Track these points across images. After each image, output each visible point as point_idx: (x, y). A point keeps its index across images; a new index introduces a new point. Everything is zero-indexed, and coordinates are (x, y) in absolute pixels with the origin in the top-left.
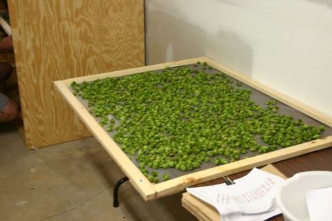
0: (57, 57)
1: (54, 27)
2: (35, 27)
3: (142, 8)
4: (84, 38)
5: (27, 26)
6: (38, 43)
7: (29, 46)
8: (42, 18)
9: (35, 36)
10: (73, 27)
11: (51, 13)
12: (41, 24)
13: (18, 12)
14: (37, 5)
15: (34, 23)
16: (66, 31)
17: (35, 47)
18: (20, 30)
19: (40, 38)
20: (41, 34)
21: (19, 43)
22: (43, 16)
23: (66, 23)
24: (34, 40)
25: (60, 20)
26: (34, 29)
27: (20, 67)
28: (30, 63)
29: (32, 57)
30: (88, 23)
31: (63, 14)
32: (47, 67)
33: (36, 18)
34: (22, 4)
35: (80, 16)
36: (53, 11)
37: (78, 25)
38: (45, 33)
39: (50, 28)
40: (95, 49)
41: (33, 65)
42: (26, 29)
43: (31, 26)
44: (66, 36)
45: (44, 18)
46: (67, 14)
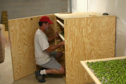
0: (80, 51)
1: (80, 40)
2: (73, 40)
3: (115, 33)
4: (91, 44)
5: (70, 39)
6: (74, 45)
7: (70, 46)
9: (73, 43)
10: (87, 40)
11: (80, 34)
12: (75, 38)
13: (68, 34)
14: (75, 31)
15: (73, 38)
16: (84, 41)
17: (72, 46)
18: (68, 40)
20: (75, 42)
21: (67, 45)
22: (76, 35)
23: (85, 38)
24: (72, 44)
25: (82, 37)
27: (66, 54)
28: (70, 53)
29: (71, 50)
30: (93, 39)
31: (84, 35)
32: (76, 54)
33: (74, 36)
35: (90, 36)
37: (89, 39)
38: (77, 42)
39: (79, 40)
40: (95, 49)
41: (71, 53)
42: (70, 40)
44: (84, 43)
45: (77, 36)
46: (85, 34)
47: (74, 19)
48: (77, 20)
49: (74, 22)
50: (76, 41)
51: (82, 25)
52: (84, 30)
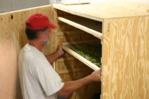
0: (133, 88)
1: (133, 64)
2: (120, 64)
5: (114, 63)
6: (120, 77)
8: (126, 56)
9: (119, 71)
11: (133, 53)
12: (125, 61)
13: (110, 52)
15: (120, 61)
16: (142, 66)
17: (118, 80)
18: (109, 67)
19: (122, 73)
20: (124, 70)
21: (107, 77)
22: (127, 55)
24: (118, 75)
25: (139, 58)
26: (119, 66)
27: (105, 96)
28: (113, 93)
29: (115, 88)
32: (125, 95)
33: (122, 56)
34: (113, 46)
36: (135, 51)
38: (127, 69)
39: (131, 64)
41: (115, 95)
42: (113, 66)
43: (117, 63)
44: (141, 71)
45: (128, 57)
46: (144, 52)
47: (125, 19)
48: (129, 22)
49: (123, 27)
50: (125, 66)
51: (139, 33)
52: (142, 42)
